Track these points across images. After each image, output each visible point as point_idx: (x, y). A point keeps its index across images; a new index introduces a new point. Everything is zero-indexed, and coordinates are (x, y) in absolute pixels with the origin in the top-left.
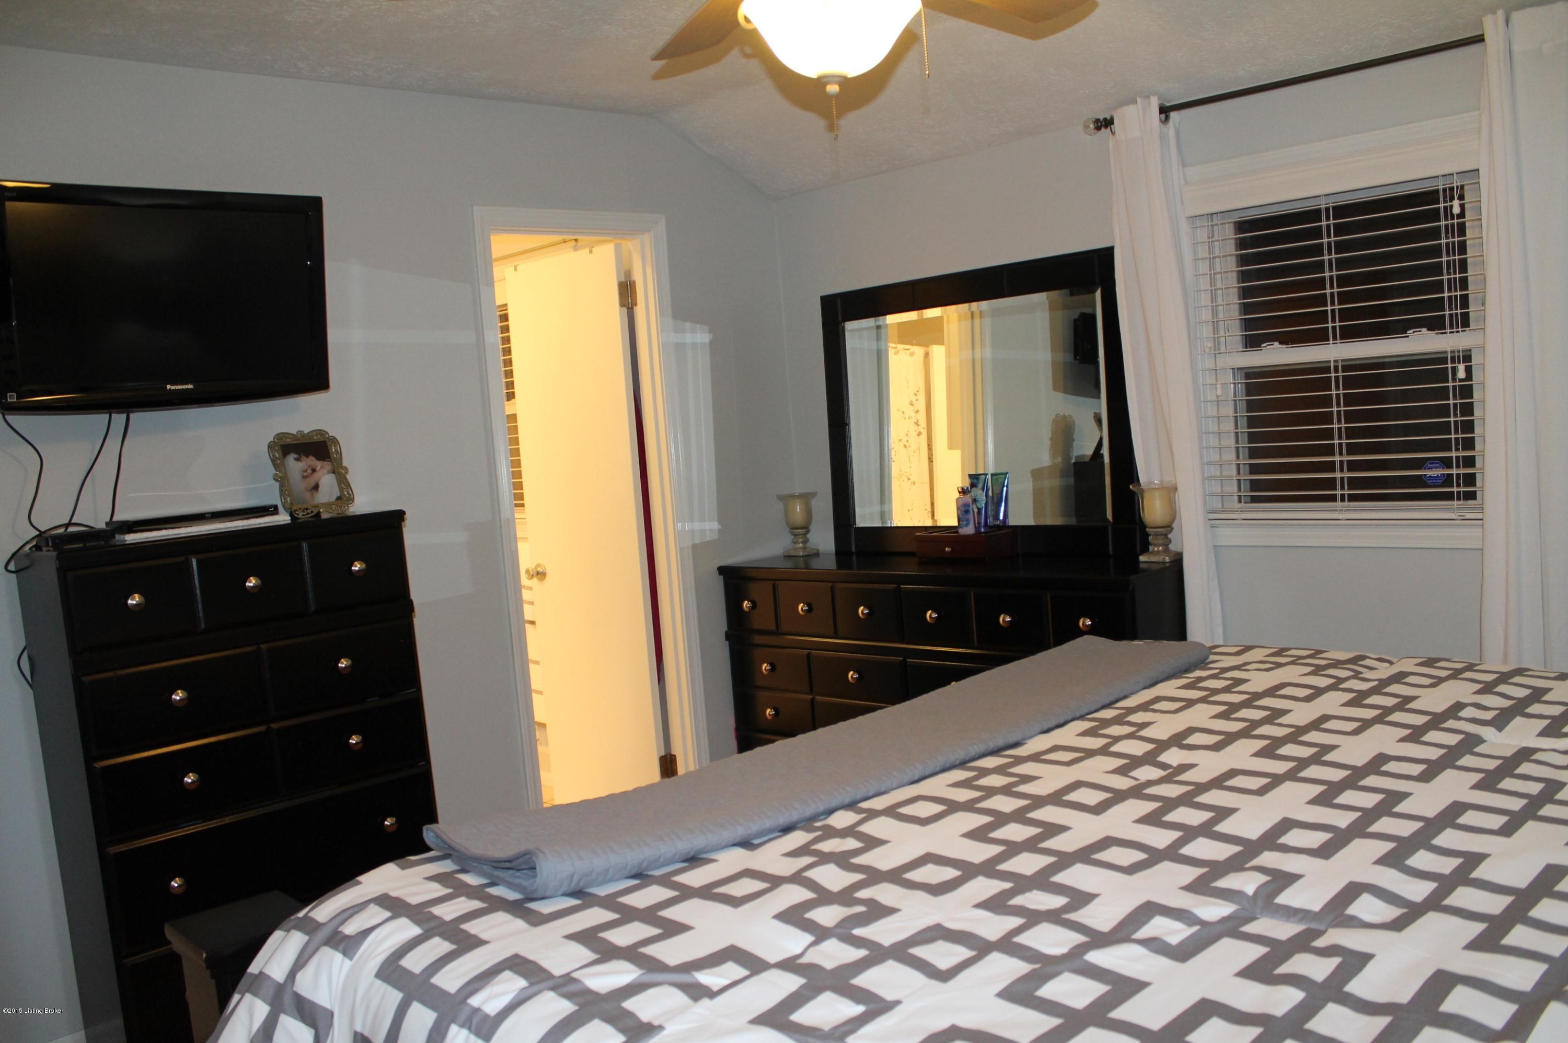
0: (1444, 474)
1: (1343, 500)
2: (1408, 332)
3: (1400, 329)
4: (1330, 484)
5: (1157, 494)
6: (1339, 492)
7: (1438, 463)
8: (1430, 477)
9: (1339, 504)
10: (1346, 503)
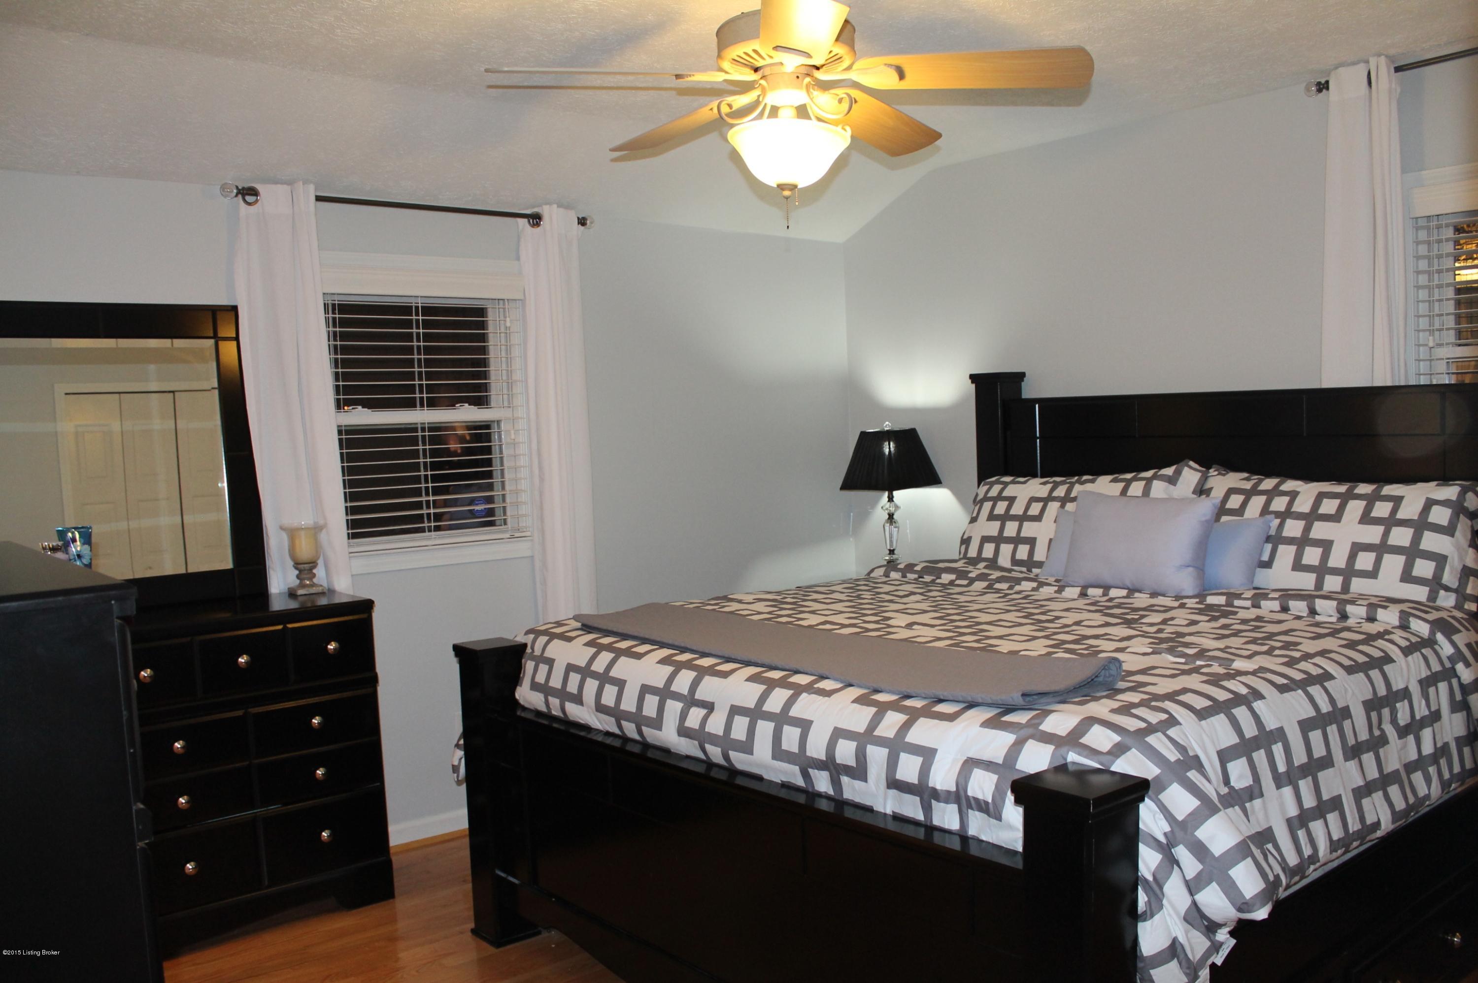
0: (485, 509)
1: (430, 531)
2: (457, 405)
3: (451, 403)
4: (420, 518)
5: (303, 533)
6: (426, 525)
7: (481, 500)
8: (477, 510)
9: (427, 534)
10: (433, 533)
